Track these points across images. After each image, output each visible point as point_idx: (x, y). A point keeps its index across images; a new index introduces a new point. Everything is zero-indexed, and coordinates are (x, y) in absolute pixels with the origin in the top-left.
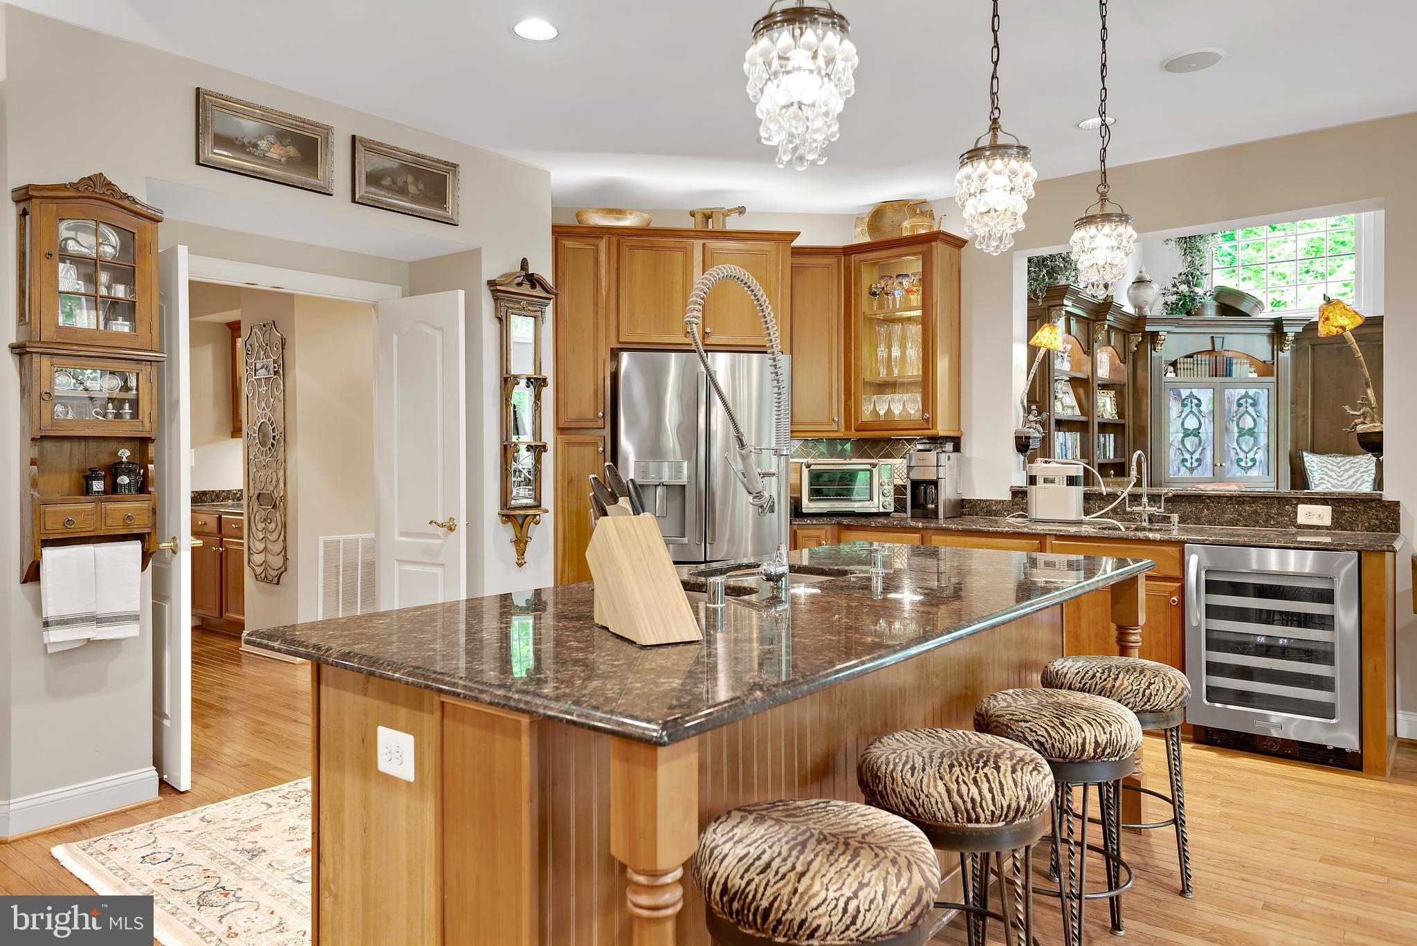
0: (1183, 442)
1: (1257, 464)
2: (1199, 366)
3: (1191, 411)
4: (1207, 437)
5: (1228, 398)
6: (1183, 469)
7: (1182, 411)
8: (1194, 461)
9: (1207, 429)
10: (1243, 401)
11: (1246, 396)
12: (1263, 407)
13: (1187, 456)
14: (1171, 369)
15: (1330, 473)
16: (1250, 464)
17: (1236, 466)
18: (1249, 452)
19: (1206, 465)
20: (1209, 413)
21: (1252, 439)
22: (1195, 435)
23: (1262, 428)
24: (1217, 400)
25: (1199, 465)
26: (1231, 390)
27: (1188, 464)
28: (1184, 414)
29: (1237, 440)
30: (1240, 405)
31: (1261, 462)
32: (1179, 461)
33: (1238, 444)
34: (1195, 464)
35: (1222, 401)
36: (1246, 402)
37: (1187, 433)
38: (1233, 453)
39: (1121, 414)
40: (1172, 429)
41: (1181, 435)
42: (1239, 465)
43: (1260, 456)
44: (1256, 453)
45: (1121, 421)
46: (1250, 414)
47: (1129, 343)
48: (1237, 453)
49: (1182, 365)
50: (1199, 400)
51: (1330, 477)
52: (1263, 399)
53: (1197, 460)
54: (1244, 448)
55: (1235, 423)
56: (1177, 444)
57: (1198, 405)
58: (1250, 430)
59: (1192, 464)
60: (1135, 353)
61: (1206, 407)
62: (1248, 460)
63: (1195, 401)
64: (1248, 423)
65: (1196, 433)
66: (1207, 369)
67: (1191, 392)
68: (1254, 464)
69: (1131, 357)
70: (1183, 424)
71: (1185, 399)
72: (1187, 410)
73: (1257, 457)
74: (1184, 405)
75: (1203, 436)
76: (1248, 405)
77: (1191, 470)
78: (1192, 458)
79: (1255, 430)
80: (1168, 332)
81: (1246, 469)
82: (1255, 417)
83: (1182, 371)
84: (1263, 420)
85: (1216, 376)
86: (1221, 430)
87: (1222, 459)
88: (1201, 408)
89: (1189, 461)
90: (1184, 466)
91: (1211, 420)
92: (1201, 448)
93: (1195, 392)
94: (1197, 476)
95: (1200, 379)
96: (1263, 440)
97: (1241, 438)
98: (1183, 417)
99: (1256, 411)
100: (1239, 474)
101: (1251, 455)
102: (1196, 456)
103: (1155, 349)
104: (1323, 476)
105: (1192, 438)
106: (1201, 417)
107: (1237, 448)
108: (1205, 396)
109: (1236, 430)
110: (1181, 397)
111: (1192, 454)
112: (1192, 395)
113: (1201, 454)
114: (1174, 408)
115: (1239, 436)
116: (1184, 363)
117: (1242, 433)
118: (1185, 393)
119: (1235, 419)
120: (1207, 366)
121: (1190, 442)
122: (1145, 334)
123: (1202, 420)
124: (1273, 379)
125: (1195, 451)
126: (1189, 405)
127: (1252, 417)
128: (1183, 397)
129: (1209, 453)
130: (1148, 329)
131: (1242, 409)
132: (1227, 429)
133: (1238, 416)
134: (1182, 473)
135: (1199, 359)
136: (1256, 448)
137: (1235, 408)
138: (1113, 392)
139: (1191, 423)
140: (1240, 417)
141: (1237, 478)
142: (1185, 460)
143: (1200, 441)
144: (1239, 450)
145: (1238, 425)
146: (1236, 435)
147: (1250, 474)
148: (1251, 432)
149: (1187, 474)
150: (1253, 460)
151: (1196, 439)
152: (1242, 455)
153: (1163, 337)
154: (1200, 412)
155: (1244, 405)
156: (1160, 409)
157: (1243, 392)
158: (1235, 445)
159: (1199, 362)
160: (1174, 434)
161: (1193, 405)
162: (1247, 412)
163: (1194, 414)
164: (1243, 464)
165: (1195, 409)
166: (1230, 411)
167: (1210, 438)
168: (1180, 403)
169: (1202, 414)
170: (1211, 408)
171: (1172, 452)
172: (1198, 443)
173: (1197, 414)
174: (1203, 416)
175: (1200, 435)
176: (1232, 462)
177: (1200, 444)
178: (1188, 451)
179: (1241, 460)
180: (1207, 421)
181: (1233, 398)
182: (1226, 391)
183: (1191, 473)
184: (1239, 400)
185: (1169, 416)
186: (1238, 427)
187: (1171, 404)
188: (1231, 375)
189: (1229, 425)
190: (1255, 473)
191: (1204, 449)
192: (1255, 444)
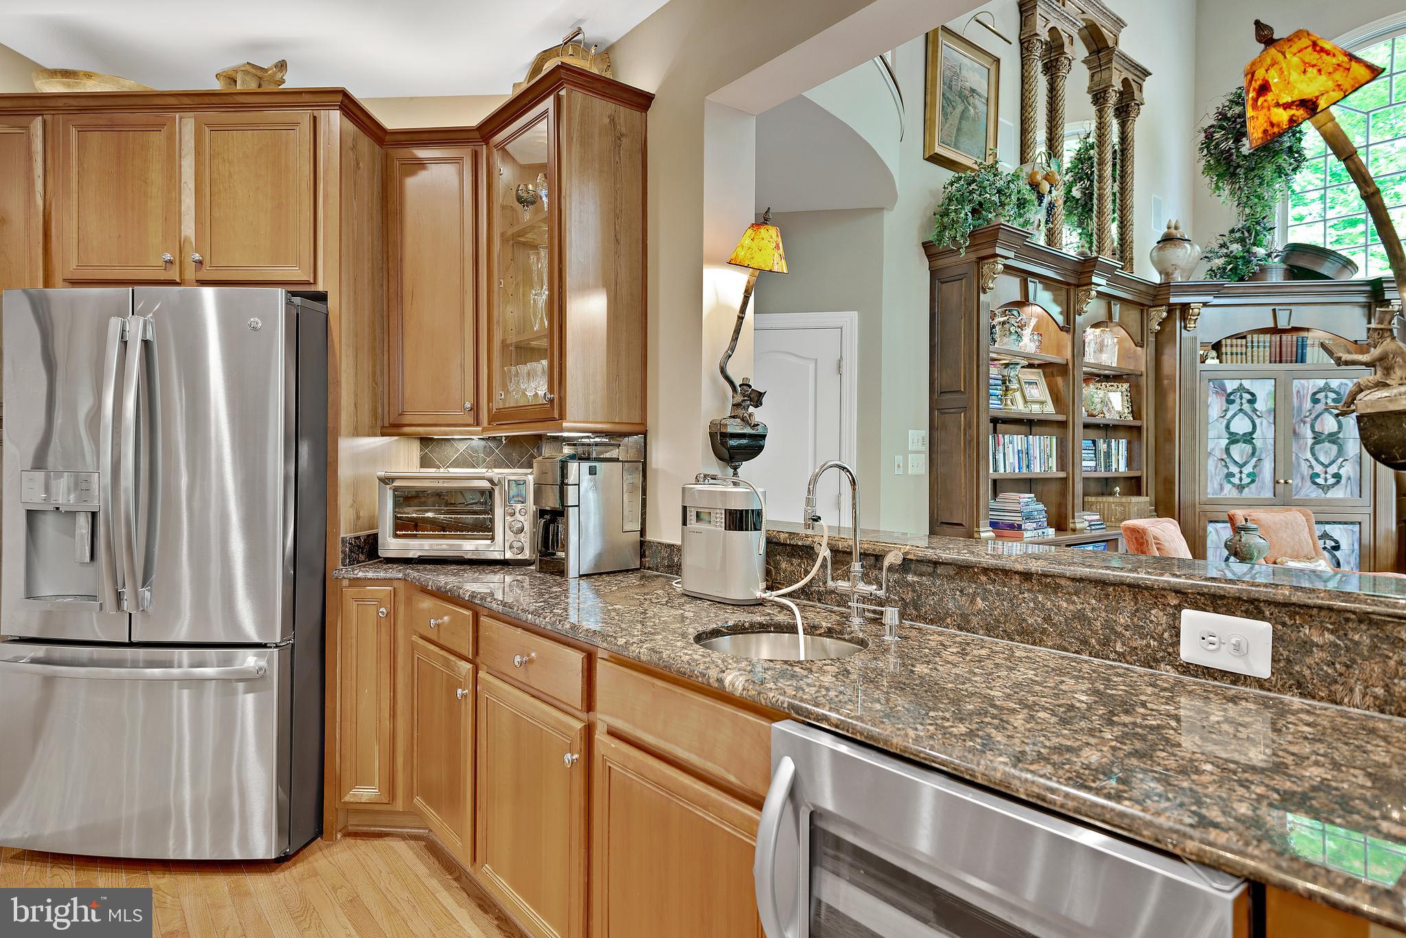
0: (1227, 450)
1: (1343, 481)
2: (1255, 349)
3: (1241, 410)
4: (1265, 443)
5: (1298, 392)
6: (1228, 487)
7: (1226, 411)
8: (1244, 476)
9: (1265, 434)
10: (1321, 396)
11: (1326, 388)
13: (1234, 469)
14: (1214, 354)
16: (1332, 481)
17: (1309, 483)
18: (1330, 464)
19: (1263, 482)
20: (1269, 411)
21: (1335, 447)
22: (1246, 442)
23: (1351, 433)
24: (1281, 394)
25: (1253, 481)
26: (1303, 381)
27: (1236, 481)
28: (1229, 414)
29: (1312, 449)
30: (1315, 401)
31: (1349, 479)
32: (1222, 475)
33: (1313, 454)
34: (1247, 480)
35: (1288, 396)
36: (1326, 397)
37: (1234, 439)
38: (1304, 466)
39: (1136, 414)
40: (1212, 434)
41: (1224, 442)
42: (1315, 483)
43: (1348, 471)
44: (1341, 466)
45: (1137, 423)
47: (1149, 320)
48: (1311, 467)
49: (1229, 349)
50: (1253, 395)
53: (1249, 475)
54: (1322, 459)
55: (1308, 425)
56: (1219, 453)
57: (1252, 401)
58: (1332, 434)
59: (1241, 479)
60: (1157, 334)
61: (1263, 404)
62: (1329, 476)
63: (1247, 396)
64: (1329, 425)
65: (1248, 438)
66: (1267, 354)
67: (1241, 385)
68: (1338, 482)
69: (1152, 339)
70: (1228, 427)
71: (1231, 394)
72: (1234, 408)
73: (1342, 472)
74: (1230, 402)
75: (1258, 443)
76: (1329, 401)
77: (1241, 488)
78: (1241, 472)
79: (1340, 435)
80: (1205, 304)
81: (1326, 488)
83: (1229, 356)
85: (1281, 362)
86: (1286, 434)
87: (1289, 473)
88: (1256, 406)
89: (1238, 476)
90: (1230, 482)
91: (1272, 420)
92: (1255, 459)
93: (1247, 384)
94: (1250, 496)
95: (1255, 366)
96: (1352, 448)
97: (1317, 447)
98: (1228, 417)
100: (1313, 496)
101: (1333, 469)
102: (1248, 469)
103: (1185, 328)
105: (1241, 445)
106: (1255, 417)
107: (1312, 460)
108: (1263, 390)
109: (1309, 434)
110: (1224, 390)
111: (1241, 466)
112: (1241, 388)
113: (1255, 467)
114: (1215, 406)
115: (1314, 444)
116: (1232, 346)
117: (1318, 438)
118: (1231, 386)
119: (1308, 419)
120: (1268, 349)
121: (1238, 451)
122: (1171, 308)
123: (1258, 421)
125: (1245, 464)
126: (1238, 401)
128: (1229, 391)
129: (1267, 466)
130: (1173, 300)
131: (1320, 407)
132: (1296, 434)
133: (1313, 416)
134: (1226, 492)
135: (1255, 339)
136: (1341, 459)
137: (1308, 404)
138: (1126, 386)
139: (1241, 425)
140: (1317, 417)
141: (1312, 499)
142: (1230, 475)
143: (1254, 449)
144: (1314, 463)
145: (1312, 427)
146: (1310, 441)
147: (1332, 494)
148: (1333, 438)
149: (1234, 494)
150: (1337, 475)
151: (1248, 448)
152: (1318, 469)
153: (1196, 311)
154: (1255, 410)
155: (1323, 401)
156: (1194, 406)
157: (1321, 383)
158: (1309, 456)
159: (1255, 344)
160: (1216, 441)
161: (1244, 401)
163: (1246, 414)
164: (1320, 481)
165: (1246, 407)
166: (1300, 409)
167: (1269, 445)
168: (1224, 399)
169: (1258, 413)
170: (1271, 404)
171: (1211, 464)
172: (1251, 451)
173: (1250, 413)
174: (1259, 416)
175: (1254, 441)
176: (1303, 478)
177: (1253, 454)
178: (1236, 462)
179: (1318, 475)
180: (1265, 422)
181: (1305, 392)
182: (1295, 381)
183: (1241, 492)
184: (1315, 394)
185: (1207, 416)
186: (1313, 432)
187: (1210, 399)
188: (1303, 361)
189: (1299, 427)
190: (1339, 493)
191: (1260, 460)
192: (1340, 454)
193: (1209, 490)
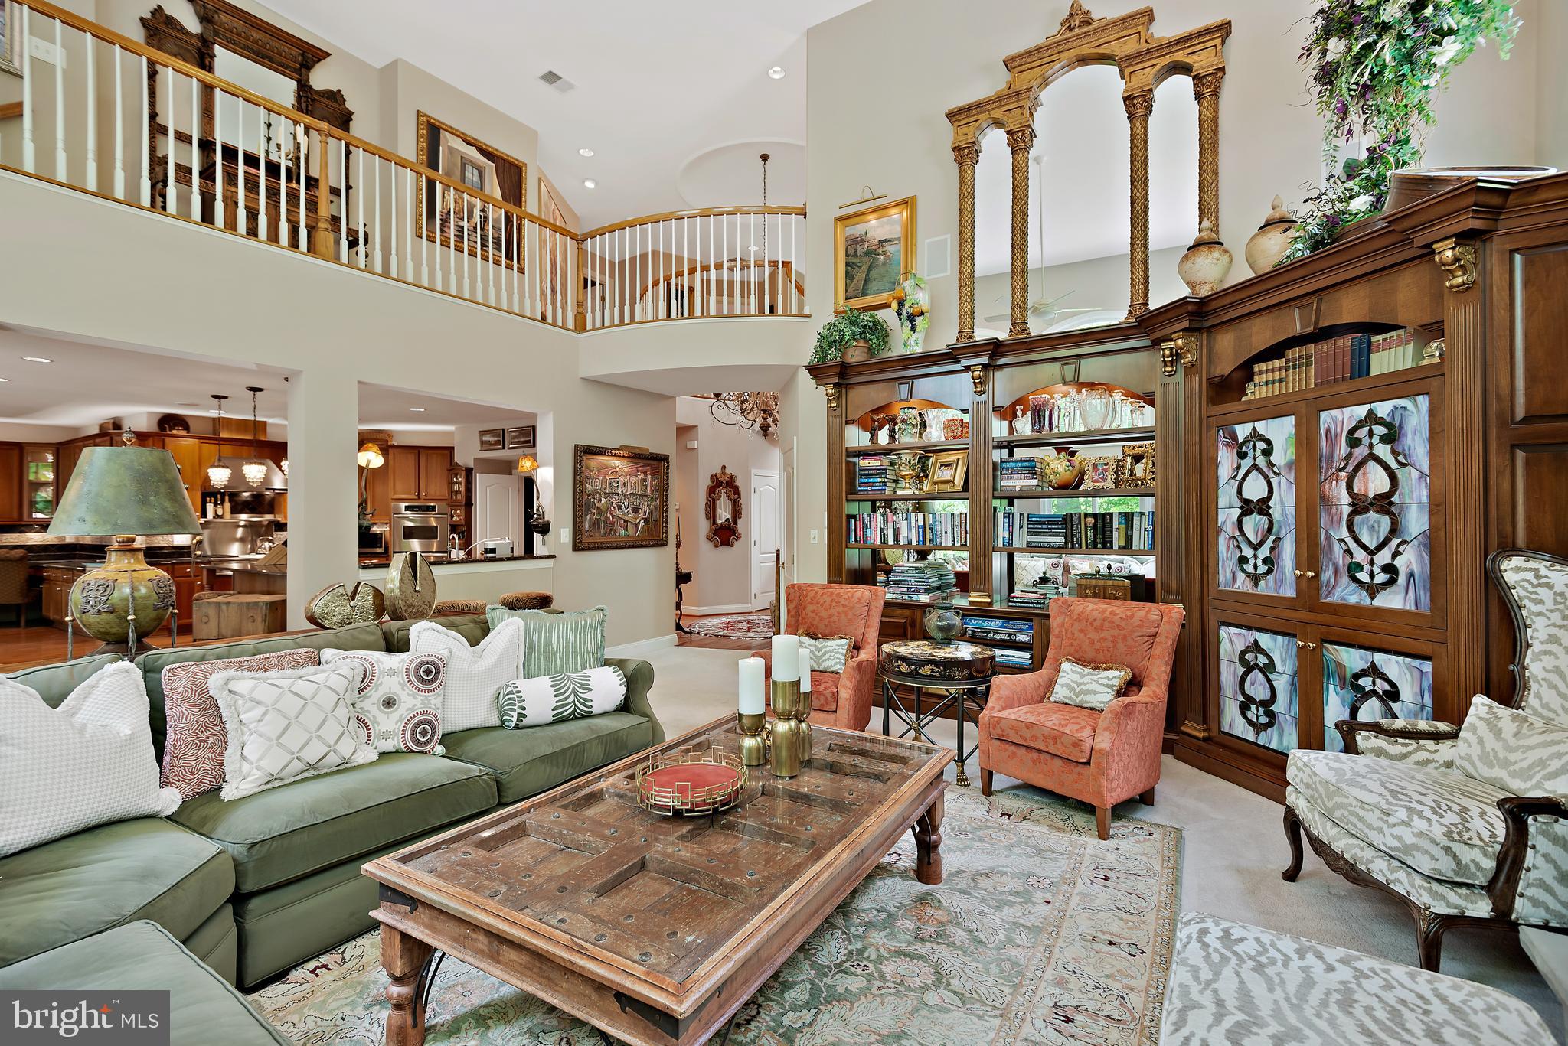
0: (1238, 525)
1: (1402, 579)
3: (1254, 466)
4: (1284, 514)
5: (1328, 430)
6: (1241, 576)
7: (1238, 467)
8: (1259, 562)
9: (1285, 501)
10: (1363, 433)
11: (1371, 418)
12: (1415, 439)
13: (1248, 552)
16: (1381, 578)
17: (1345, 579)
18: (1381, 547)
19: (1283, 573)
20: (1289, 466)
21: (1386, 521)
22: (1261, 513)
23: (1414, 491)
24: (1306, 440)
25: (1270, 571)
26: (1335, 413)
27: (1249, 568)
28: (1242, 472)
29: (1349, 523)
30: (1354, 442)
31: (1411, 575)
32: (1235, 560)
33: (1351, 531)
34: (1262, 569)
35: (1313, 439)
36: (1371, 434)
37: (1248, 507)
38: (1338, 550)
40: (1222, 502)
41: (1236, 513)
42: (1353, 579)
43: (1410, 560)
44: (1396, 554)
46: (1380, 460)
48: (1349, 552)
50: (1269, 442)
52: (1416, 422)
53: (1265, 561)
54: (1365, 539)
55: (1344, 484)
56: (1230, 529)
57: (1267, 453)
58: (1380, 497)
59: (1256, 567)
61: (1281, 456)
62: (1377, 570)
63: (1261, 445)
64: (1375, 481)
65: (1262, 507)
67: (1254, 429)
68: (1393, 580)
70: (1240, 492)
71: (1243, 443)
72: (1247, 463)
73: (1399, 562)
74: (1242, 455)
75: (1276, 513)
76: (1375, 440)
77: (1255, 579)
78: (1255, 557)
79: (1395, 499)
81: (1373, 590)
82: (1394, 465)
84: (1415, 474)
86: (1313, 500)
87: (1317, 563)
88: (1272, 458)
89: (1252, 561)
90: (1243, 570)
91: (1292, 479)
92: (1272, 538)
93: (1261, 426)
94: (1266, 593)
96: (1416, 522)
97: (1358, 519)
98: (1239, 477)
99: (1395, 453)
100: (1353, 600)
101: (1383, 557)
102: (1264, 552)
105: (1258, 518)
106: (1271, 475)
107: (1350, 540)
108: (1281, 431)
109: (1345, 499)
110: (1237, 440)
111: (1255, 548)
112: (1255, 435)
113: (1272, 549)
114: (1227, 463)
115: (1352, 514)
117: (1360, 506)
118: (1243, 431)
119: (1343, 474)
121: (1252, 526)
123: (1274, 481)
125: (1261, 544)
126: (1251, 453)
127: (1386, 467)
128: (1241, 440)
129: (1287, 547)
131: (1360, 452)
132: (1326, 501)
133: (1350, 468)
134: (1239, 583)
136: (1395, 541)
137: (1343, 449)
139: (1255, 489)
140: (1357, 469)
141: (1352, 607)
142: (1243, 560)
143: (1271, 523)
144: (1353, 545)
145: (1350, 487)
146: (1346, 510)
147: (1384, 600)
148: (1383, 503)
149: (1247, 587)
150: (1390, 569)
151: (1263, 521)
152: (1360, 556)
154: (1270, 466)
155: (1366, 441)
157: (1361, 411)
158: (1345, 533)
160: (1227, 513)
161: (1258, 453)
162: (1373, 455)
163: (1259, 470)
164: (1363, 576)
165: (1261, 461)
166: (1330, 459)
167: (1289, 517)
168: (1235, 451)
169: (1275, 469)
170: (1291, 454)
171: (1222, 541)
172: (1266, 526)
173: (1265, 469)
174: (1275, 473)
175: (1271, 511)
176: (1336, 570)
177: (1270, 530)
178: (1250, 543)
179: (1359, 567)
180: (1284, 481)
181: (1339, 430)
182: (1324, 415)
183: (1256, 585)
184: (1352, 431)
185: (1217, 478)
186: (1352, 493)
187: (1220, 454)
189: (1330, 488)
190: (1392, 600)
191: (1278, 540)
192: (1394, 531)
193: (1221, 579)
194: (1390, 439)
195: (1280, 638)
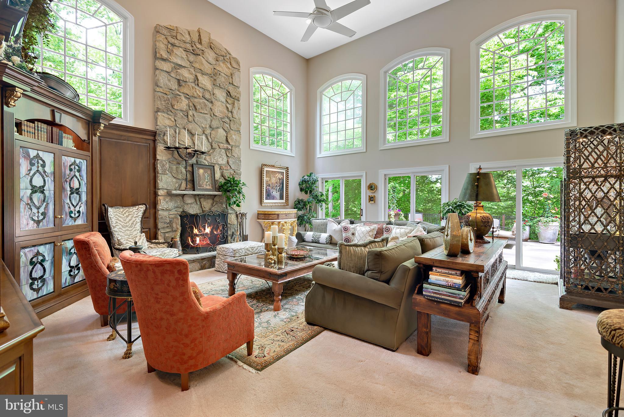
0: (31, 197)
1: (81, 214)
2: (39, 132)
3: (38, 171)
4: (50, 193)
5: (64, 163)
6: (31, 223)
7: (30, 170)
8: (40, 215)
9: (50, 187)
10: (73, 167)
11: (75, 163)
12: (84, 173)
13: (35, 210)
15: (120, 219)
16: (77, 215)
17: (68, 217)
18: (76, 206)
19: (49, 218)
20: (51, 173)
21: (78, 196)
22: (40, 192)
23: (84, 189)
24: (57, 164)
25: (44, 218)
26: (65, 157)
27: (35, 218)
28: (32, 172)
29: (70, 197)
30: (71, 170)
31: (83, 213)
32: (28, 214)
33: (70, 200)
34: (41, 217)
35: (60, 166)
36: (75, 168)
37: (34, 190)
38: (67, 207)
40: (22, 186)
41: (29, 192)
42: (71, 217)
43: (83, 209)
44: (80, 207)
46: (76, 177)
48: (69, 207)
49: (25, 128)
50: (44, 162)
51: (120, 221)
52: (84, 168)
53: (42, 214)
54: (73, 203)
55: (68, 183)
56: (26, 199)
57: (43, 166)
58: (77, 189)
59: (38, 217)
61: (49, 169)
62: (76, 212)
63: (41, 162)
64: (76, 185)
65: (41, 190)
66: (46, 137)
67: (38, 154)
68: (79, 215)
70: (31, 181)
71: (32, 159)
72: (34, 169)
73: (81, 210)
74: (32, 164)
75: (47, 193)
76: (76, 170)
77: (38, 223)
78: (38, 212)
79: (80, 190)
81: (75, 219)
82: (80, 180)
83: (26, 133)
84: (84, 183)
85: (52, 142)
86: (59, 188)
87: (60, 212)
88: (45, 169)
89: (36, 214)
90: (32, 219)
91: (53, 179)
92: (45, 204)
93: (41, 153)
94: (43, 228)
95: (39, 142)
96: (84, 197)
97: (72, 196)
98: (31, 174)
99: (80, 176)
100: (70, 224)
101: (77, 209)
102: (42, 210)
103: (7, 103)
104: (117, 221)
105: (38, 194)
106: (45, 176)
107: (70, 203)
108: (48, 158)
109: (69, 189)
110: (29, 155)
111: (38, 208)
112: (38, 156)
113: (45, 208)
114: (24, 166)
116: (27, 126)
117: (72, 191)
118: (32, 153)
119: (68, 180)
120: (45, 134)
121: (37, 198)
123: (46, 179)
124: (90, 154)
125: (40, 206)
126: (36, 164)
127: (78, 180)
128: (31, 156)
129: (51, 207)
131: (72, 173)
132: (63, 189)
133: (70, 178)
135: (39, 126)
136: (80, 203)
137: (68, 172)
139: (38, 181)
140: (72, 179)
141: (70, 226)
142: (32, 214)
143: (45, 197)
144: (71, 205)
145: (70, 185)
146: (69, 193)
148: (77, 191)
150: (79, 212)
151: (42, 196)
152: (72, 208)
153: (18, 94)
154: (45, 172)
155: (74, 170)
157: (72, 160)
158: (68, 201)
159: (39, 129)
160: (24, 191)
161: (39, 165)
162: (75, 175)
163: (40, 173)
164: (73, 215)
165: (40, 169)
166: (65, 174)
167: (52, 194)
168: (29, 161)
169: (46, 173)
170: (52, 169)
171: (22, 206)
172: (43, 198)
173: (43, 173)
174: (46, 176)
175: (45, 192)
176: (66, 214)
177: (44, 200)
178: (35, 206)
179: (71, 212)
180: (49, 180)
181: (67, 164)
182: (63, 157)
183: (38, 225)
184: (70, 166)
185: (19, 173)
186: (70, 187)
187: (21, 161)
188: (61, 145)
189: (65, 184)
190: (79, 222)
191: (48, 204)
192: (80, 200)
193: (21, 226)
194: (79, 171)
195: (47, 246)
